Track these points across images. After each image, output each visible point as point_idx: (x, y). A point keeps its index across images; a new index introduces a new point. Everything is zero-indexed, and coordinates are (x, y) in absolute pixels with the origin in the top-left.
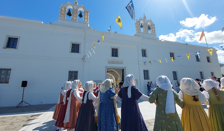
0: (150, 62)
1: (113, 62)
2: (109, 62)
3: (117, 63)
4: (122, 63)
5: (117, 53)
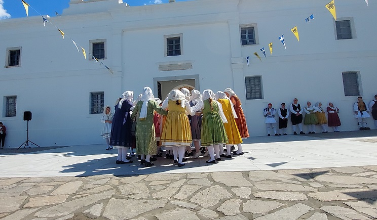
0: (256, 55)
1: (169, 68)
2: (162, 69)
3: (180, 67)
4: (189, 66)
5: (178, 47)
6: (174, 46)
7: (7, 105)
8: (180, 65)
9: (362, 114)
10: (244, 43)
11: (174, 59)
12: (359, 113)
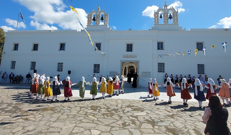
1: (127, 57)
2: (124, 57)
3: (132, 57)
4: (135, 57)
5: (131, 48)
6: (130, 48)
7: (58, 66)
8: (132, 56)
9: (206, 82)
10: (158, 49)
11: (129, 53)
12: (205, 81)
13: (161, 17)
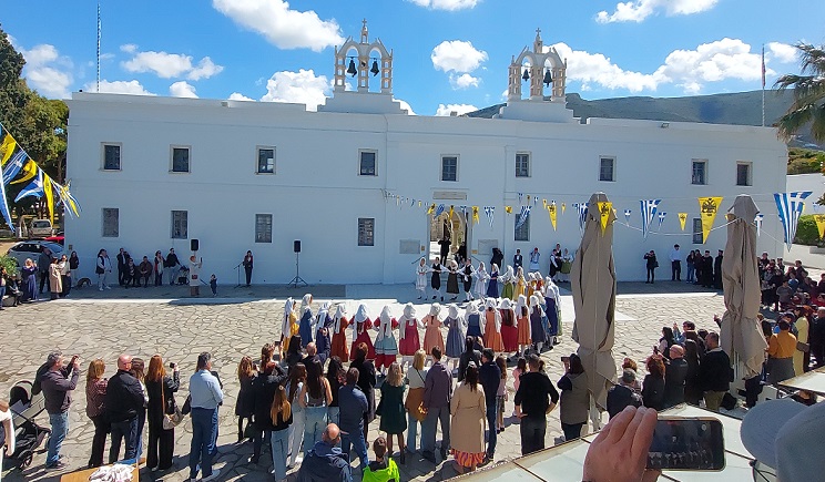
1: (444, 196)
2: (436, 196)
3: (455, 196)
4: (464, 196)
5: (454, 169)
6: (449, 169)
7: (257, 225)
10: (518, 173)
11: (449, 185)
13: (526, 77)
